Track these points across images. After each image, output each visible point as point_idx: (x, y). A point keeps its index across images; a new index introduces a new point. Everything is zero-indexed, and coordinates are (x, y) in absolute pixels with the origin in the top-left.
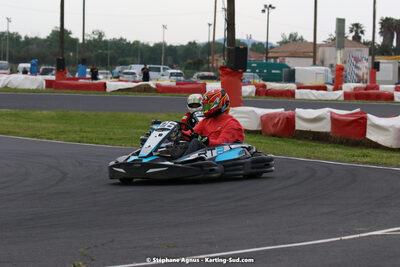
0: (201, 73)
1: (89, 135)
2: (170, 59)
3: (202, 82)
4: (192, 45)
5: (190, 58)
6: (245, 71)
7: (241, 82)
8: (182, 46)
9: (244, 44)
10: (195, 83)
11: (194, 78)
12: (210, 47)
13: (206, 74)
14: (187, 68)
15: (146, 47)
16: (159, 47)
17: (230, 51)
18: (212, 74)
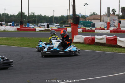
0: (65, 25)
1: (31, 45)
2: (55, 21)
3: (66, 28)
4: (62, 16)
5: (62, 20)
6: (79, 24)
7: (78, 28)
8: (59, 17)
9: (78, 16)
10: (64, 28)
11: (63, 26)
12: (68, 17)
13: (67, 25)
14: (61, 24)
15: (48, 17)
16: (52, 17)
17: (74, 18)
18: (69, 25)
